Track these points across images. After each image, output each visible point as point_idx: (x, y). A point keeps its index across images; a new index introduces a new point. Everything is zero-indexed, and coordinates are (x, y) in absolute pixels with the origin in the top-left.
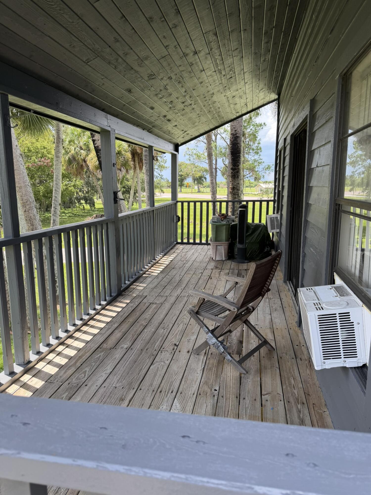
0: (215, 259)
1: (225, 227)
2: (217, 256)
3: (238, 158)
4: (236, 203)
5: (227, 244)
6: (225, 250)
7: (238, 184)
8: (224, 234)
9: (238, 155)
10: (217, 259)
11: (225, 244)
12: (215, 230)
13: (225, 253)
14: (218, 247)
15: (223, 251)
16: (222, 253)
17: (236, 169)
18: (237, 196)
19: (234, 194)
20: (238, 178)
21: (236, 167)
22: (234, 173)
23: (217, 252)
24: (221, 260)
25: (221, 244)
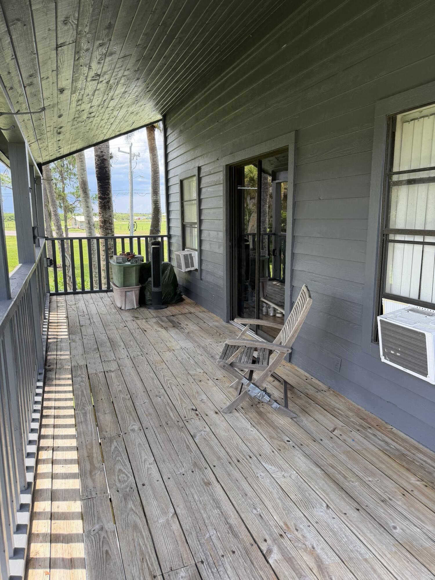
0: (125, 308)
1: (134, 268)
2: (126, 305)
3: (107, 185)
4: (109, 240)
5: (138, 289)
6: (136, 296)
7: (111, 216)
8: (134, 277)
9: (107, 181)
10: (127, 308)
11: (136, 289)
12: (122, 273)
13: (136, 299)
14: (128, 293)
15: (134, 298)
16: (133, 300)
17: (106, 198)
18: (110, 231)
19: (106, 229)
20: (110, 209)
21: (106, 196)
22: (104, 203)
23: (127, 300)
24: (133, 309)
25: (132, 290)
